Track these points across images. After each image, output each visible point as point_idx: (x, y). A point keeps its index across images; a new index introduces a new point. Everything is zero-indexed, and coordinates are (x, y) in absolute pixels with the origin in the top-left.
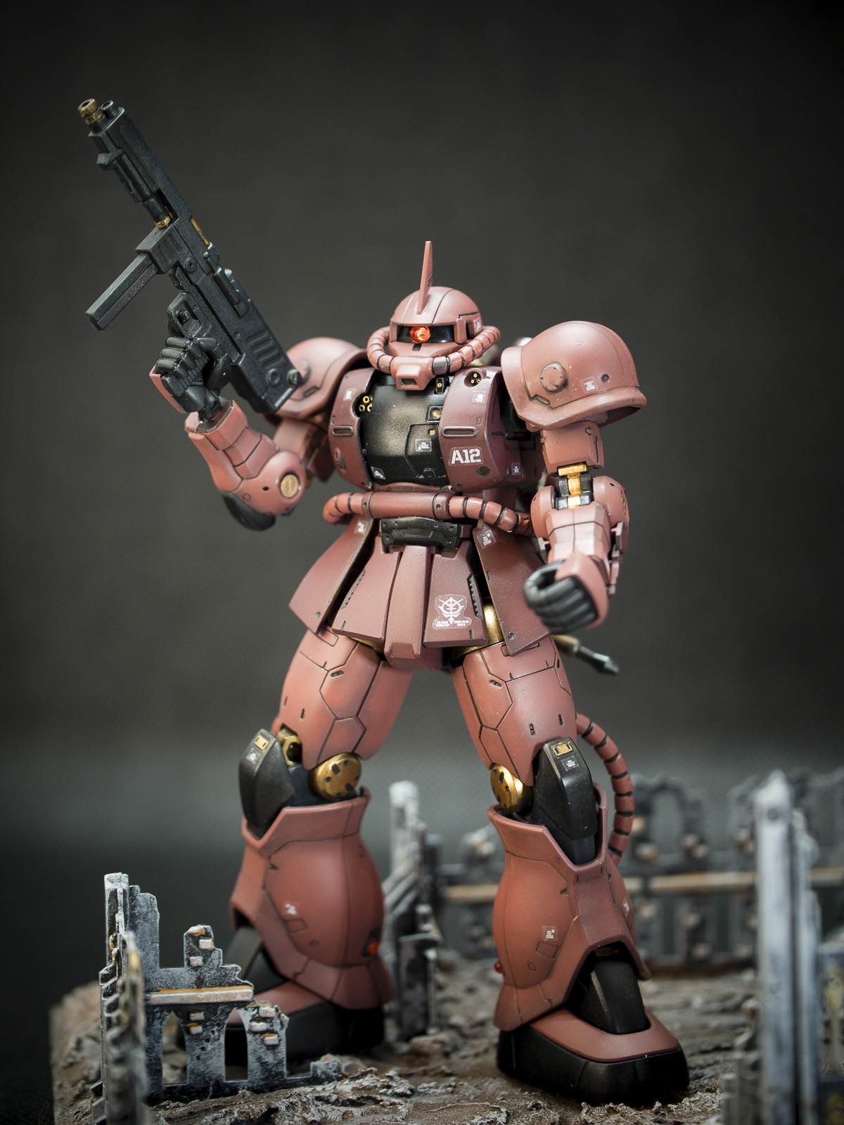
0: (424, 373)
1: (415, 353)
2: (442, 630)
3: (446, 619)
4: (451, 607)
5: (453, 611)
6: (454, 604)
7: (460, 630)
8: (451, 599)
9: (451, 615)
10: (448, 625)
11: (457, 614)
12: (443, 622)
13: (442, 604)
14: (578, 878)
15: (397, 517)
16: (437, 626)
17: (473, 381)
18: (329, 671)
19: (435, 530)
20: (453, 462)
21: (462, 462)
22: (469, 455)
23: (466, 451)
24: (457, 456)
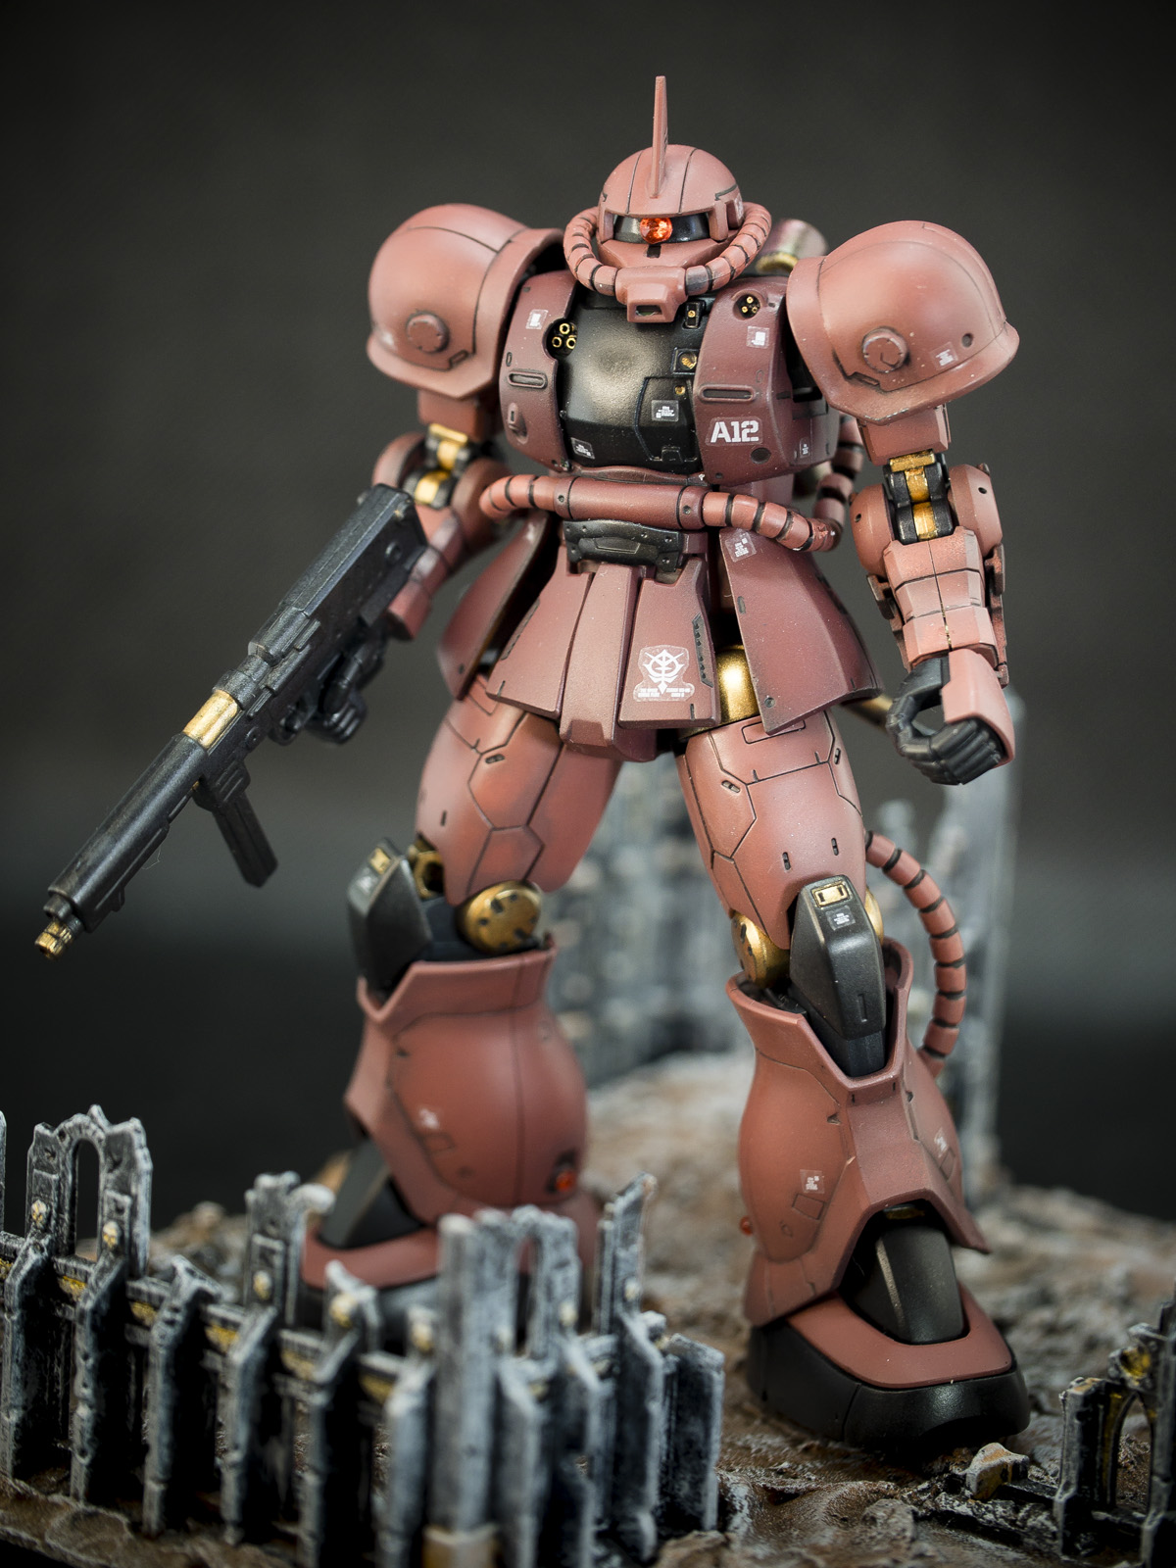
0: (674, 294)
1: (653, 261)
3: (655, 685)
4: (664, 665)
5: (667, 672)
6: (669, 662)
8: (665, 654)
9: (663, 679)
10: (657, 695)
11: (672, 677)
12: (649, 690)
13: (649, 659)
14: (854, 1098)
15: (586, 520)
16: (640, 695)
17: (745, 309)
18: (482, 754)
19: (643, 541)
20: (714, 440)
21: (728, 440)
22: (741, 429)
23: (735, 424)
24: (721, 432)
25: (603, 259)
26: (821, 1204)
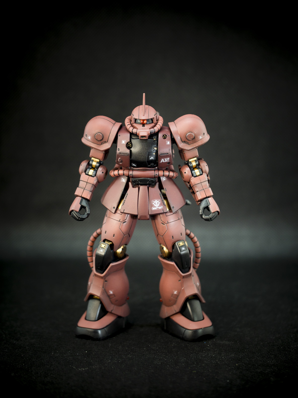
0: (148, 134)
1: (144, 128)
2: (155, 210)
3: (156, 207)
4: (156, 203)
6: (157, 202)
7: (160, 210)
8: (156, 201)
9: (157, 206)
10: (156, 209)
11: (158, 205)
12: (155, 208)
13: (153, 202)
14: (184, 277)
15: (137, 178)
16: (153, 209)
17: (164, 137)
18: (121, 222)
19: (149, 181)
20: (161, 162)
21: (164, 162)
22: (166, 160)
23: (165, 159)
24: (163, 160)
25: (134, 127)
26: (177, 296)
